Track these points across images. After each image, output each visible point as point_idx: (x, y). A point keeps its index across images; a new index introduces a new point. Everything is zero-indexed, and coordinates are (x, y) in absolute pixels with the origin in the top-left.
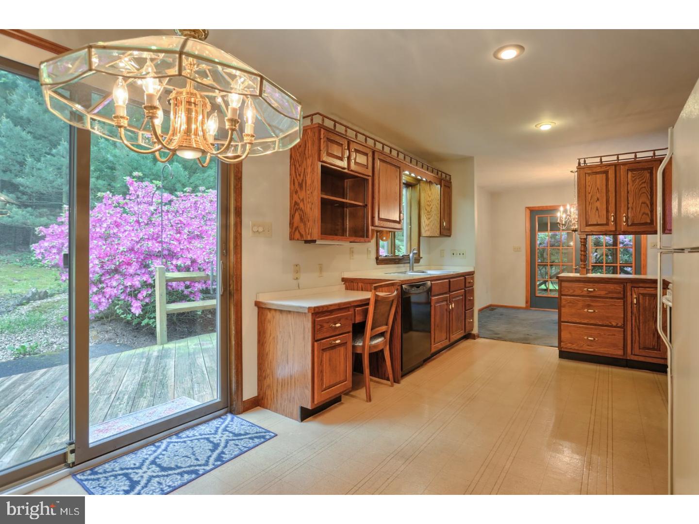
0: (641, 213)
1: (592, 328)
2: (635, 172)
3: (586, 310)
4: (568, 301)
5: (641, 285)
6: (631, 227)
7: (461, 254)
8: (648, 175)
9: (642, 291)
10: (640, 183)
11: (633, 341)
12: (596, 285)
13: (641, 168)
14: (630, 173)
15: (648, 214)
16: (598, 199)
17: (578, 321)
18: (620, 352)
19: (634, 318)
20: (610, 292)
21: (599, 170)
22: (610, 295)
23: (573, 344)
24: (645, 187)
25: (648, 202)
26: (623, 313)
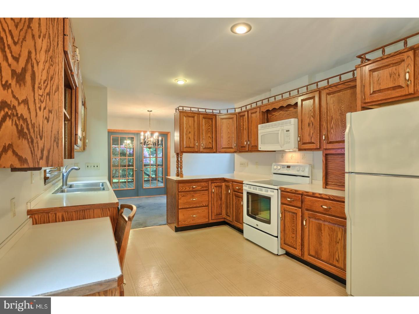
0: (208, 143)
1: (194, 210)
2: (206, 120)
3: (192, 199)
4: (183, 195)
5: (215, 181)
6: (205, 150)
7: (96, 166)
8: (211, 122)
9: (216, 184)
10: (208, 126)
11: (212, 213)
12: (196, 183)
13: (208, 118)
14: (204, 119)
15: (211, 143)
16: (190, 132)
17: (188, 207)
18: (207, 220)
19: (212, 199)
20: (203, 187)
21: (190, 115)
22: (202, 189)
23: (185, 221)
24: (210, 128)
25: (211, 137)
26: (208, 198)
